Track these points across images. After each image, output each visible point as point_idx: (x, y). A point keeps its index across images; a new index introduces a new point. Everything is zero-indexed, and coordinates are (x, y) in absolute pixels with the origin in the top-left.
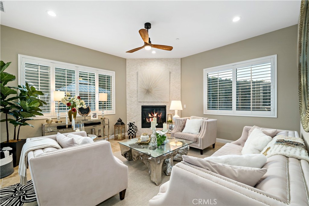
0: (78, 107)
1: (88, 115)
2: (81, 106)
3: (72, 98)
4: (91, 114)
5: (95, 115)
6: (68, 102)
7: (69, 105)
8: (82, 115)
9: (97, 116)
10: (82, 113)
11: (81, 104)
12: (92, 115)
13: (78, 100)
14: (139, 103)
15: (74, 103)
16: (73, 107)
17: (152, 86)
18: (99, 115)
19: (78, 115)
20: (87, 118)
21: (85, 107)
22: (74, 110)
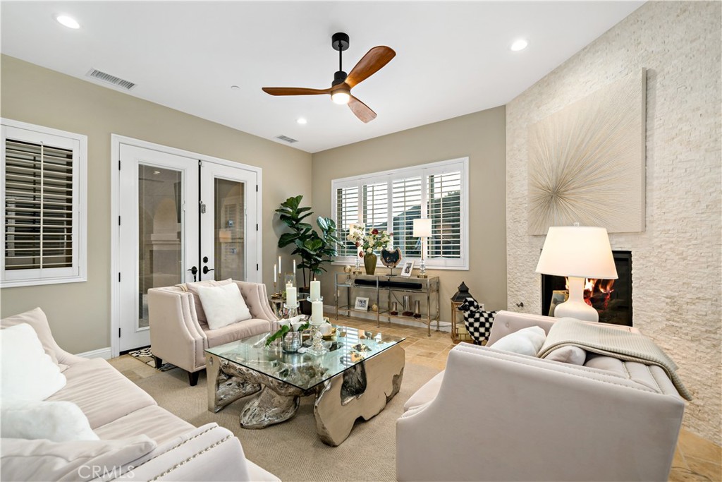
1: (397, 266)
5: (409, 268)
8: (387, 264)
10: (386, 262)
12: (403, 267)
14: (535, 239)
17: (565, 172)
18: (415, 267)
21: (391, 249)
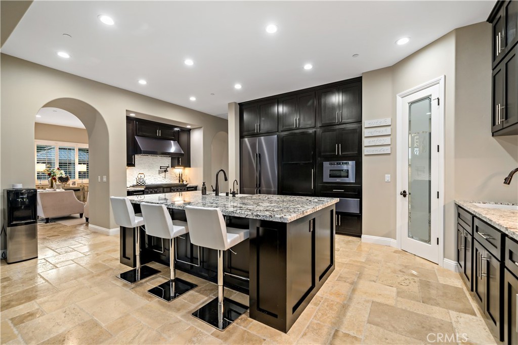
0: (58, 176)
1: (67, 183)
2: (61, 175)
3: (52, 168)
4: (70, 182)
5: (74, 184)
6: (49, 172)
7: (49, 175)
9: (76, 184)
10: (61, 182)
11: (61, 173)
12: (71, 184)
13: (58, 171)
15: (54, 173)
16: (53, 176)
18: (78, 183)
19: (58, 183)
20: (66, 185)
21: (64, 176)
22: (55, 179)
